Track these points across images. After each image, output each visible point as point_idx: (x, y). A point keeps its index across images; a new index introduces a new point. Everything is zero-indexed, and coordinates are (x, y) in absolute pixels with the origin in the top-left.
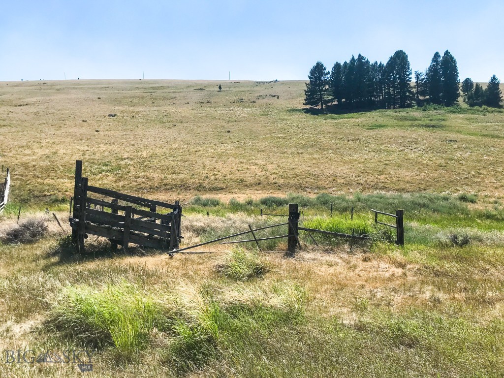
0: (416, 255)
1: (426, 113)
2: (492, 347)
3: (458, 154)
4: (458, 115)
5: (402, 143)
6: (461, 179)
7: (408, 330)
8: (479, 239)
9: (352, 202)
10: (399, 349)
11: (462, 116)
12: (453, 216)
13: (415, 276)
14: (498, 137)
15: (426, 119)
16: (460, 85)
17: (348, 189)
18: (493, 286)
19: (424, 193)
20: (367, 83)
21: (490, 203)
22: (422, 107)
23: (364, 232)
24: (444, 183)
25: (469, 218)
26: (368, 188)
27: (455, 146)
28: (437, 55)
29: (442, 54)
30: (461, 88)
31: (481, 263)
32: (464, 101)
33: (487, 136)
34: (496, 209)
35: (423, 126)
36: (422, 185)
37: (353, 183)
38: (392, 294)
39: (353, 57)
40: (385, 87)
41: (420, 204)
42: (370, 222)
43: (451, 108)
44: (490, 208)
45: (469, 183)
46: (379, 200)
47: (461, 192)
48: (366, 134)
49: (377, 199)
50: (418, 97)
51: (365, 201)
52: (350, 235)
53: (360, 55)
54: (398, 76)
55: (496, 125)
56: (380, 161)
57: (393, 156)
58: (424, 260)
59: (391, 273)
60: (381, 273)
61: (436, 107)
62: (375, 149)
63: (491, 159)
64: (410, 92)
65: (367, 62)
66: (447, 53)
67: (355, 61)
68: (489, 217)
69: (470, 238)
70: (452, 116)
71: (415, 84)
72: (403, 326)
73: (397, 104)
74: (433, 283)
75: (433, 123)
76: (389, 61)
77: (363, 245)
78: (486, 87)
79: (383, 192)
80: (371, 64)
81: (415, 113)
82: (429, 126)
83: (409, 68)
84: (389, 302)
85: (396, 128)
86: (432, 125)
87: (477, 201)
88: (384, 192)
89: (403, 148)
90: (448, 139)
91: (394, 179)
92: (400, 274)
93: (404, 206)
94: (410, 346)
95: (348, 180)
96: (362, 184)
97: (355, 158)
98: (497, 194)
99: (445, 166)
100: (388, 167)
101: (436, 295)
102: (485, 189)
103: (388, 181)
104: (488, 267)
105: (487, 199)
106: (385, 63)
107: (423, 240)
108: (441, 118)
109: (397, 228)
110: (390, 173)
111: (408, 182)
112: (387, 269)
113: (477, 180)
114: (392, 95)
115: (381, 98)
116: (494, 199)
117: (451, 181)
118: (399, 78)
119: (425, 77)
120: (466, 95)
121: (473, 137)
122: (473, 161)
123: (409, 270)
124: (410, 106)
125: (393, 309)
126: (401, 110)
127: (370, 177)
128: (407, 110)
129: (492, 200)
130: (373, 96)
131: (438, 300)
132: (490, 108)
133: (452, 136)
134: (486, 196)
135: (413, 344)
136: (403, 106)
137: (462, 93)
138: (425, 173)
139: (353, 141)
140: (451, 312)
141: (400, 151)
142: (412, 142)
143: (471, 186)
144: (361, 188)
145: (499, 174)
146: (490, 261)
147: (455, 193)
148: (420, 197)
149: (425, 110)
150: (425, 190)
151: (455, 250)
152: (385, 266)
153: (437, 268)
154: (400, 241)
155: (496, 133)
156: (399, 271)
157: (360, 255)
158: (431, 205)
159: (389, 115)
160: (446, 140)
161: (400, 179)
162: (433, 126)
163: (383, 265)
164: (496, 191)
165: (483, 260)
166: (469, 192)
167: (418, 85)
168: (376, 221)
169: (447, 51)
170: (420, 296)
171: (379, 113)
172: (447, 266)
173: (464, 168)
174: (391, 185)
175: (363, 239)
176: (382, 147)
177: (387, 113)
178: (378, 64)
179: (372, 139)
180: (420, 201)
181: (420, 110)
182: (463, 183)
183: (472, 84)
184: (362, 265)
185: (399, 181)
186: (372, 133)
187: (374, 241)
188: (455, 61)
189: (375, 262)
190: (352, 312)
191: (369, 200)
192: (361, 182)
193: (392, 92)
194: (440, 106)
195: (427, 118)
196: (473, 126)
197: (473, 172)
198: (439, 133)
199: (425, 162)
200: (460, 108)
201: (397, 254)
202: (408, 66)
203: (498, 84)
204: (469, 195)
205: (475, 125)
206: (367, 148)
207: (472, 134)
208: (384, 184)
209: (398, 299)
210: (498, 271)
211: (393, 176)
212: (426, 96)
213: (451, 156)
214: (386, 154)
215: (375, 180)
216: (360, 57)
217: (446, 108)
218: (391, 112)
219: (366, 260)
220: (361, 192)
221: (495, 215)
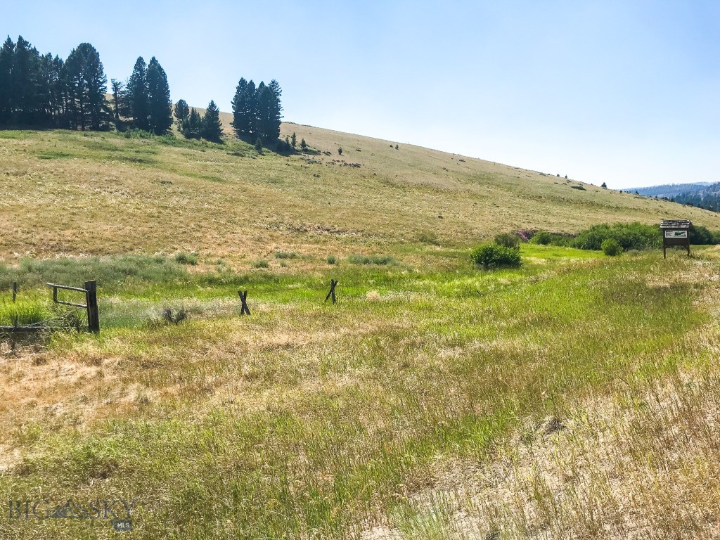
0: (114, 343)
1: (131, 140)
2: (209, 446)
3: (174, 200)
4: (172, 148)
5: (97, 182)
6: (178, 234)
7: (101, 455)
8: (198, 311)
9: (18, 273)
10: (88, 484)
11: (176, 149)
12: (169, 284)
13: (114, 373)
14: (219, 180)
15: (130, 149)
16: (173, 108)
17: (11, 253)
18: (213, 367)
19: (130, 255)
20: (37, 85)
21: (212, 264)
22: (123, 131)
23: (35, 319)
24: (157, 239)
25: (188, 285)
26: (45, 250)
27: (169, 190)
28: (140, 61)
29: (147, 61)
30: (174, 112)
31: (200, 342)
32: (179, 130)
33: (206, 178)
34: (219, 271)
35: (126, 159)
36: (128, 244)
37: (19, 243)
38: (82, 405)
39: (9, 40)
40: (66, 95)
41: (124, 271)
42: (45, 302)
43: (163, 138)
44: (213, 269)
45: (189, 239)
46: (64, 267)
47: (178, 251)
48: (38, 165)
49: (59, 267)
50: (117, 116)
51: (40, 270)
52: (11, 326)
53: (20, 38)
54: (85, 82)
55: (217, 165)
56: (64, 209)
57: (84, 201)
58: (127, 348)
59: (79, 376)
60: (63, 378)
61: (143, 134)
62: (55, 190)
63: (213, 207)
64: (107, 109)
65: (34, 51)
66: (153, 61)
67: (13, 46)
68: (212, 281)
69: (187, 312)
70: (165, 148)
71: (113, 98)
72: (94, 450)
73: (88, 123)
74: (140, 379)
75: (140, 156)
76: (71, 56)
77: (33, 341)
78: (204, 115)
79: (69, 256)
80: (40, 55)
81: (114, 139)
82: (134, 160)
83: (102, 72)
84: (76, 419)
85: (87, 160)
86: (138, 158)
87: (198, 262)
88: (71, 256)
89: (99, 190)
90: (161, 180)
91: (87, 235)
92: (94, 374)
93: (102, 275)
94: (104, 476)
95: (10, 238)
96: (34, 245)
97: (21, 203)
98: (220, 252)
99: (158, 217)
100: (76, 218)
101: (142, 394)
102: (207, 246)
103: (77, 239)
104: (208, 345)
105: (209, 259)
106: (64, 58)
107: (126, 321)
108: (150, 149)
109: (87, 307)
110: (79, 227)
111: (108, 240)
112: (74, 371)
113: (197, 235)
114: (78, 109)
115: (61, 111)
116: (217, 259)
117: (167, 238)
118: (88, 85)
119: (127, 90)
120: (181, 122)
121: (191, 179)
122: (192, 210)
123: (107, 366)
124: (106, 129)
125: (81, 428)
126: (93, 133)
127: (47, 233)
128: (102, 134)
129: (215, 260)
130: (48, 107)
131: (146, 400)
132: (209, 143)
133: (167, 176)
134: (209, 255)
135: (110, 471)
136: (96, 128)
137: (175, 119)
138: (131, 226)
139: (16, 175)
140: (163, 413)
141: (93, 194)
142: (111, 181)
143: (191, 242)
144: (34, 251)
145: (221, 227)
146: (210, 337)
147: (171, 252)
148: (124, 260)
149: (128, 137)
150: (131, 250)
151: (168, 329)
152: (70, 367)
153: (145, 356)
154: (94, 326)
155: (218, 175)
156: (93, 370)
157: (28, 356)
158: (140, 272)
159: (75, 140)
160: (157, 181)
161: (95, 235)
162: (140, 161)
163: (67, 365)
164: (219, 248)
165: (202, 337)
166: (189, 251)
167: (116, 100)
168: (55, 300)
169: (154, 59)
170: (123, 400)
171: (58, 135)
172: (159, 352)
173: (181, 219)
174: (81, 244)
175: (34, 330)
176: (67, 188)
177: (72, 136)
178: (54, 57)
179: (49, 174)
180: (124, 266)
181: (121, 135)
182: (181, 239)
183: (187, 108)
184: (31, 371)
185: (93, 238)
186: (48, 164)
187: (52, 330)
188: (165, 74)
189: (53, 364)
190: (12, 449)
191: (47, 269)
192: (33, 241)
193: (78, 105)
194: (149, 134)
195: (132, 148)
196: (190, 165)
197: (192, 225)
198: (150, 172)
199: (130, 211)
200: (174, 139)
201: (89, 346)
202: (101, 69)
203: (217, 112)
204: (188, 255)
205: (193, 163)
206: (42, 189)
207: (190, 175)
208: (70, 243)
209: (89, 411)
210: (219, 348)
211: (84, 231)
212: (128, 117)
213: (165, 203)
214: (72, 197)
215: (57, 238)
216: (22, 43)
217: (156, 137)
218: (77, 135)
219: (38, 362)
220: (33, 257)
221: (218, 279)
